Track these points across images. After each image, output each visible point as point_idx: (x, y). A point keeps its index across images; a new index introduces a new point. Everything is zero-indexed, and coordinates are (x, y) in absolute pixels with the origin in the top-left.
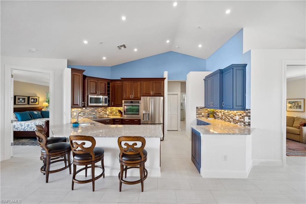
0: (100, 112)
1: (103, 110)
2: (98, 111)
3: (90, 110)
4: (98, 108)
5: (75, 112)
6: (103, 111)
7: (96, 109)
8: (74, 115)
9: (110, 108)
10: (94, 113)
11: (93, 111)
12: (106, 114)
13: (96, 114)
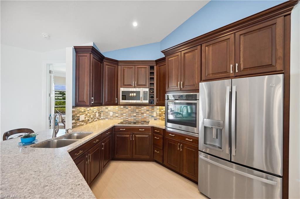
0: (143, 113)
1: (148, 110)
2: (141, 110)
3: (129, 109)
4: (140, 107)
5: (112, 111)
6: (148, 112)
7: (137, 108)
8: (110, 115)
9: (158, 107)
10: (135, 114)
11: (133, 111)
12: (153, 117)
13: (137, 115)
